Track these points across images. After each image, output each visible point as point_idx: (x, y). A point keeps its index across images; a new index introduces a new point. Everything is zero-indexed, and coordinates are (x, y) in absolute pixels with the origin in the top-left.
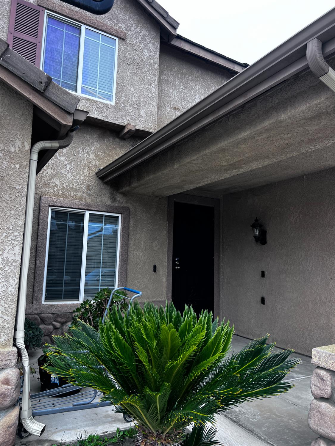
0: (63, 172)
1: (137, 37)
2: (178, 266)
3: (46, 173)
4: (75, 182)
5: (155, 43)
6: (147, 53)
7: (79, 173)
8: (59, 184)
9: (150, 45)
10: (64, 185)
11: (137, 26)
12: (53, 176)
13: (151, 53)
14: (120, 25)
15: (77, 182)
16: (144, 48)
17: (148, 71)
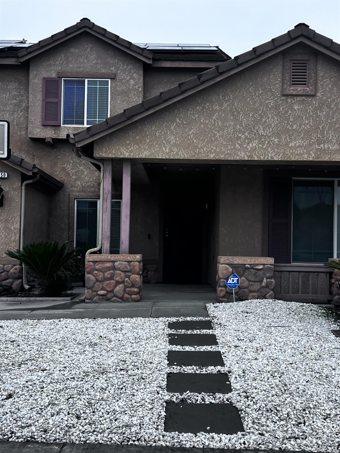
0: (82, 177)
1: (124, 73)
2: (167, 234)
3: (73, 178)
4: (90, 182)
5: (139, 72)
6: (132, 82)
7: (92, 176)
8: (80, 184)
9: (135, 75)
10: (83, 185)
11: (124, 65)
12: (76, 180)
13: (136, 81)
14: (111, 69)
15: (91, 182)
16: (130, 79)
17: (134, 95)
